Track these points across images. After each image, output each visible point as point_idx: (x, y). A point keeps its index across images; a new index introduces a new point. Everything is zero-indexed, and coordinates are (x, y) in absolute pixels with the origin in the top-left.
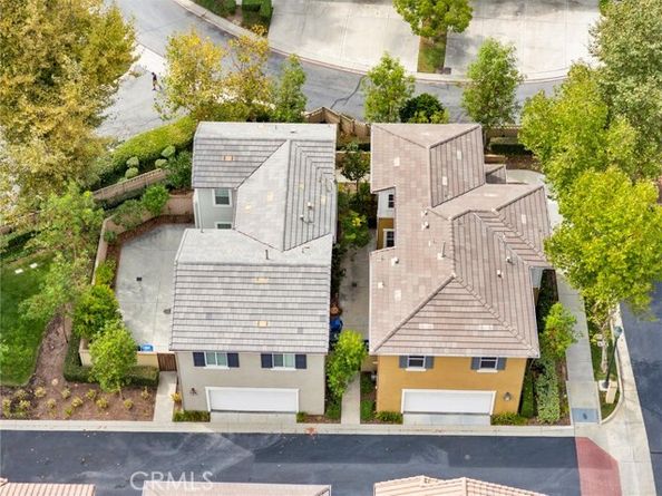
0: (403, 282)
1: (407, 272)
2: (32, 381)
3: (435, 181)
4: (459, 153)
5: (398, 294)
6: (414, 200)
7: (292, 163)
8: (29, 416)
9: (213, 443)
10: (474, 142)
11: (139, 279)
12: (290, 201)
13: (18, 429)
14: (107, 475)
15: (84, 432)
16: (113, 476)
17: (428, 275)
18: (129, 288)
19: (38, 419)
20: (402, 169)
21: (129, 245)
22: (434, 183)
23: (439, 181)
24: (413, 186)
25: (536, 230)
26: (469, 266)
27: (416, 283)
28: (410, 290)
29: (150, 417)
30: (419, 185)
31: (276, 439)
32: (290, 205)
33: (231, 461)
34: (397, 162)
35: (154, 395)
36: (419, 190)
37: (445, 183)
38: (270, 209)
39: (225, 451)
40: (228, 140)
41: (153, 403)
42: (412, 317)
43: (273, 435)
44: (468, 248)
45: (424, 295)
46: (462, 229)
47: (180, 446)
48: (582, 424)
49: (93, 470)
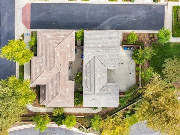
0: (67, 49)
1: (66, 52)
2: (151, 43)
3: (58, 81)
4: (52, 94)
5: (68, 46)
6: (64, 75)
7: (94, 87)
8: (150, 34)
9: (109, 27)
10: (48, 99)
11: (130, 74)
12: (94, 73)
13: (152, 31)
14: (131, 19)
15: (137, 30)
16: (130, 19)
17: (61, 50)
18: (132, 71)
19: (148, 33)
20: (66, 87)
21: (134, 84)
22: (59, 80)
23: (57, 82)
24: (64, 80)
25: (35, 68)
26: (51, 52)
27: (64, 48)
28: (65, 46)
29: (123, 34)
30: (62, 80)
31: (95, 28)
32: (94, 72)
33: (105, 23)
34: (68, 90)
35: (123, 39)
36: (62, 78)
37: (56, 81)
38: (99, 72)
39: (106, 25)
40: (111, 95)
41: (123, 37)
42: (65, 38)
43: (96, 29)
44: (51, 58)
45: (62, 44)
46: (53, 64)
47: (116, 26)
48: (29, 32)
49: (134, 20)
